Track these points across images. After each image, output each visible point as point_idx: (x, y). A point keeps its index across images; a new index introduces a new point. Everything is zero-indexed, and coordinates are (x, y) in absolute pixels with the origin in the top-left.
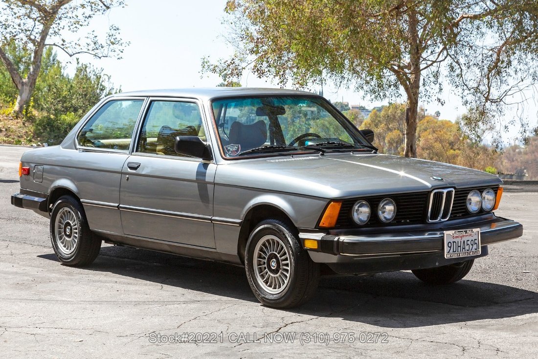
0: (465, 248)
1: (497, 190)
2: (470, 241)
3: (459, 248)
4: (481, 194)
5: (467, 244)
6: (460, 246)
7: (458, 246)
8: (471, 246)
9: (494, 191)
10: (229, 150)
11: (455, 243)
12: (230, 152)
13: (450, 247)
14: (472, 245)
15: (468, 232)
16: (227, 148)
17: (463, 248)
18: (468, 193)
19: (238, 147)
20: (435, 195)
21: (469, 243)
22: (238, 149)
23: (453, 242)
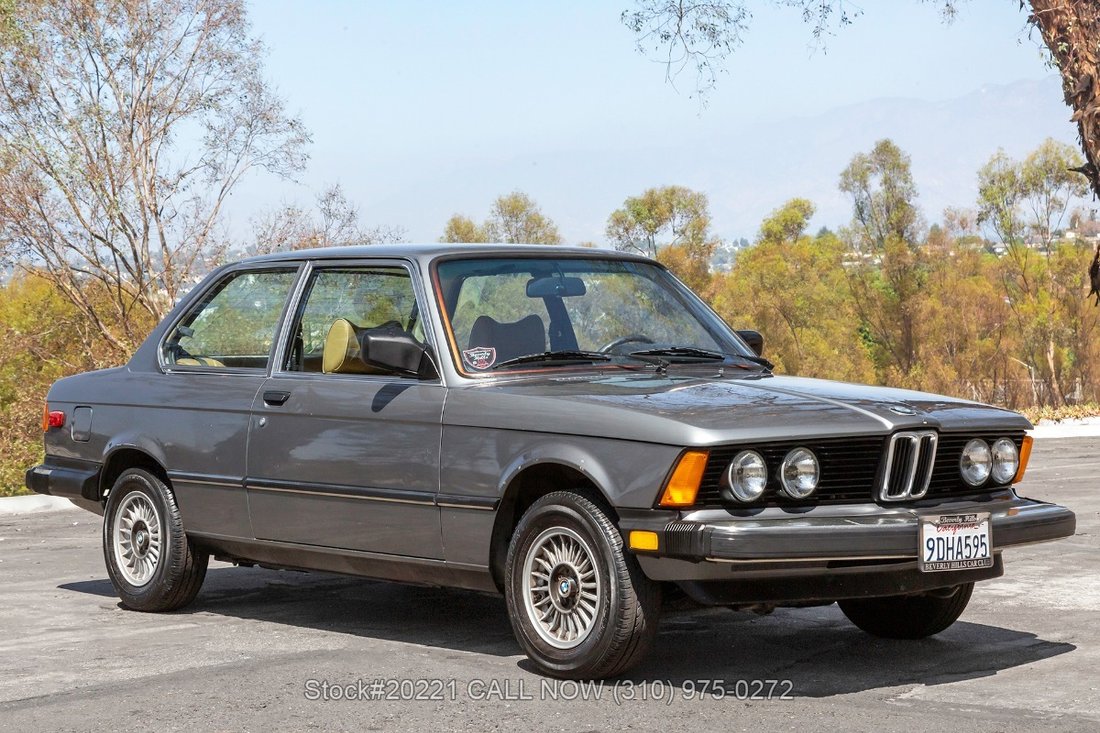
0: (961, 553)
1: (1021, 442)
2: (972, 538)
3: (950, 552)
4: (990, 448)
5: (967, 545)
6: (952, 548)
7: (948, 549)
8: (974, 550)
9: (1016, 442)
10: (472, 359)
11: (941, 542)
12: (475, 363)
13: (932, 549)
14: (977, 546)
15: (967, 518)
16: (468, 355)
17: (958, 553)
18: (965, 444)
19: (492, 353)
20: (899, 445)
21: (970, 542)
22: (491, 357)
23: (939, 539)
